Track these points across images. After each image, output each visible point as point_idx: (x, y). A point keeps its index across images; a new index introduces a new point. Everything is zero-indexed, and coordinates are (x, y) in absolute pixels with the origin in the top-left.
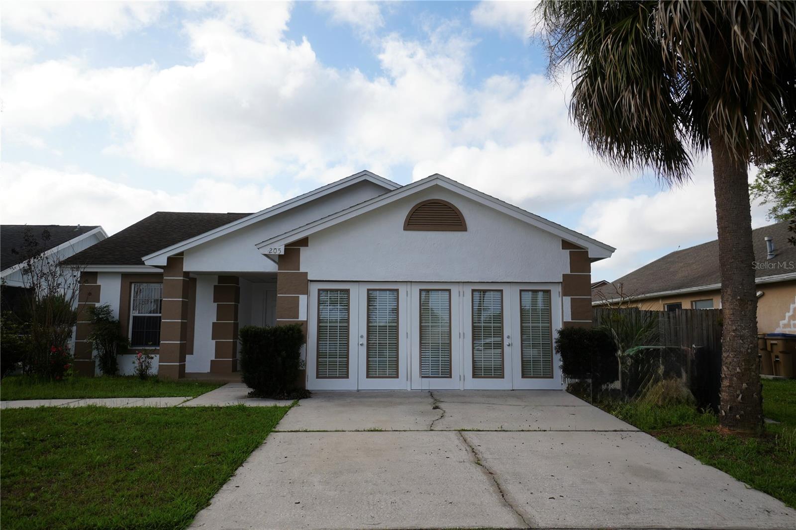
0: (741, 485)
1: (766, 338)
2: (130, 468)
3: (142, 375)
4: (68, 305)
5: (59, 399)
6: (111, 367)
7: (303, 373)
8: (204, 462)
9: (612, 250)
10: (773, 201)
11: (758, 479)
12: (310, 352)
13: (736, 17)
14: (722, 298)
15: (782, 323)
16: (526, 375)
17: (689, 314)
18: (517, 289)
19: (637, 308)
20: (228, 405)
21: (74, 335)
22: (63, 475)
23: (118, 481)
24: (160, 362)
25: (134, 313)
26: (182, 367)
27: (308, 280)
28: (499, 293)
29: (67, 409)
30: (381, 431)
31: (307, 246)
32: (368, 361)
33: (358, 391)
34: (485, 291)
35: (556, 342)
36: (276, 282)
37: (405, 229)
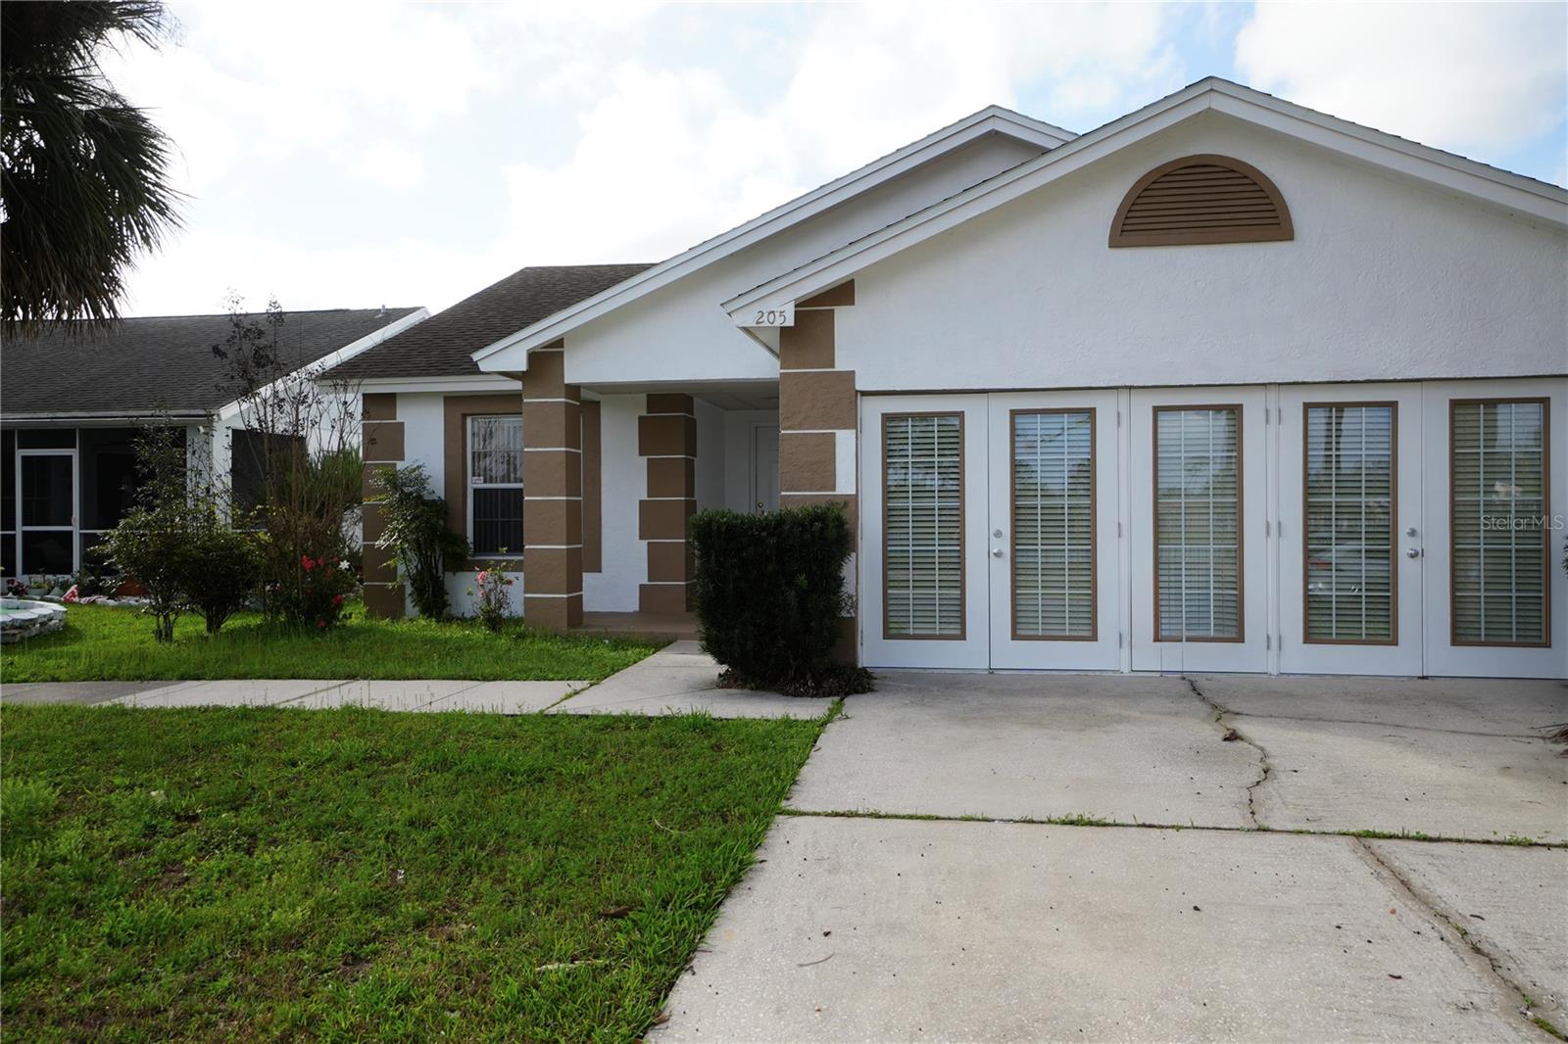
3: (492, 617)
5: (306, 678)
6: (435, 602)
7: (852, 624)
12: (865, 575)
16: (1463, 638)
18: (1440, 398)
20: (667, 712)
24: (525, 592)
25: (475, 483)
26: (576, 604)
27: (857, 391)
28: (1386, 413)
30: (1101, 824)
31: (853, 303)
32: (1015, 597)
33: (991, 671)
34: (1340, 407)
36: (776, 405)
37: (1114, 243)
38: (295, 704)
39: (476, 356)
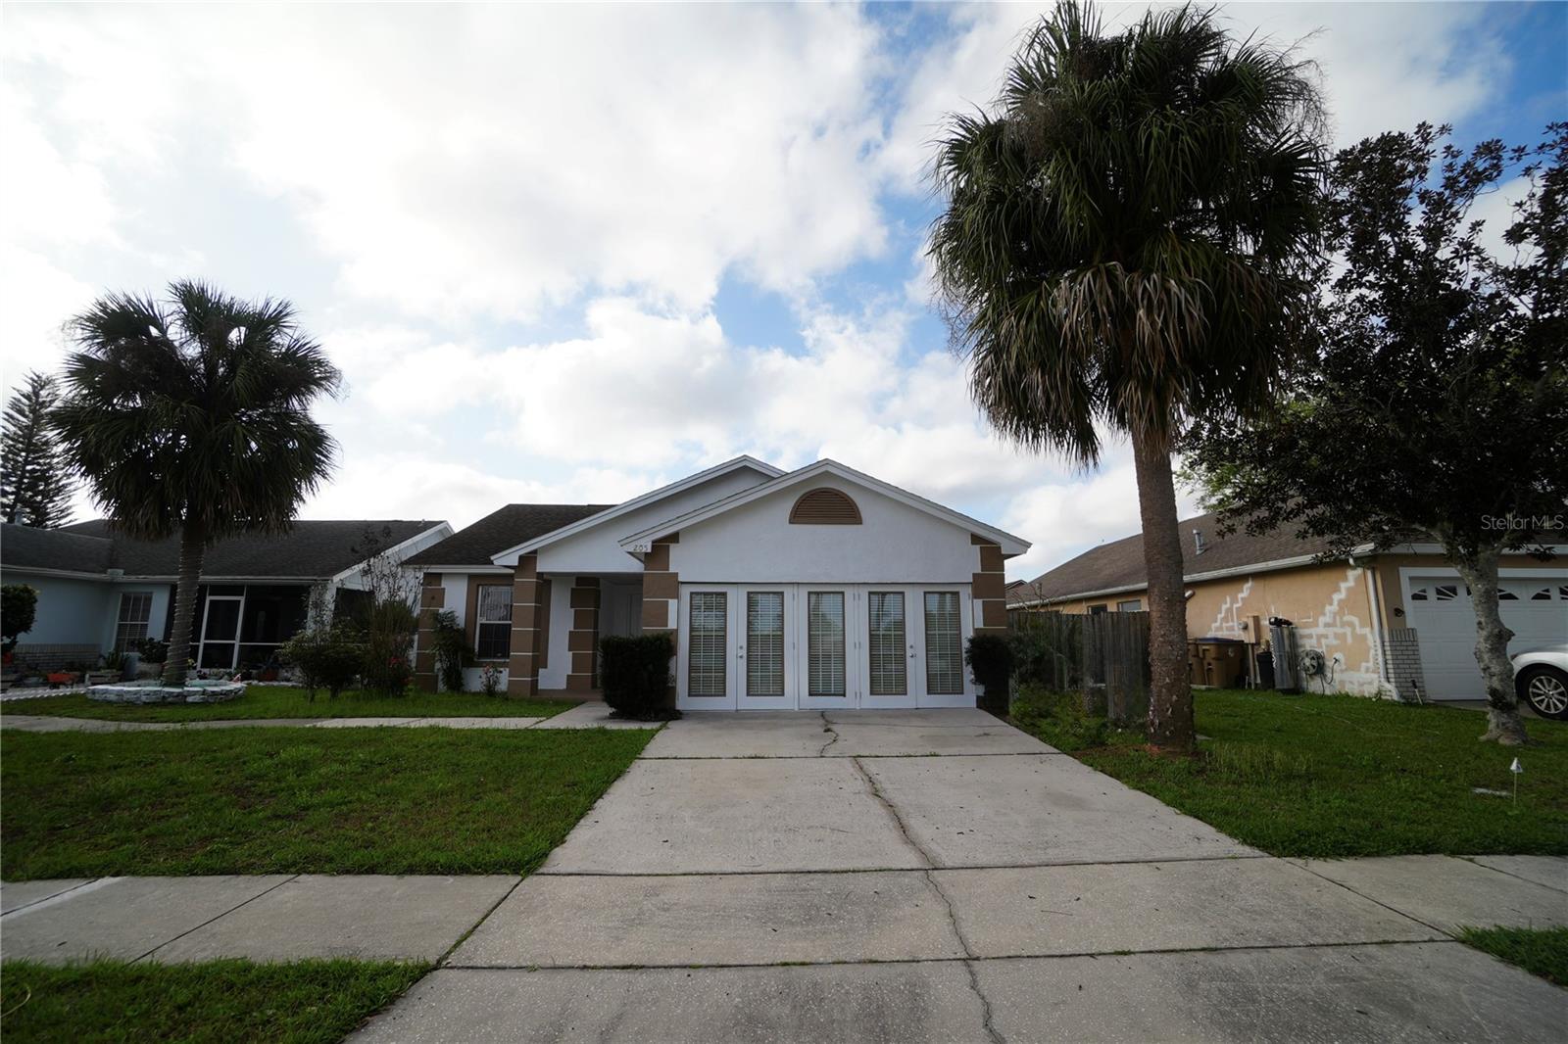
0: (1171, 810)
1: (1198, 642)
2: (475, 798)
3: (490, 692)
4: (410, 611)
6: (455, 682)
7: (674, 689)
8: (558, 793)
9: (1028, 545)
10: (1200, 490)
11: (1188, 803)
12: (680, 666)
13: (1142, 300)
14: (1149, 599)
15: (1214, 625)
16: (932, 691)
17: (1115, 618)
18: (920, 591)
19: (1058, 612)
21: (416, 645)
22: (403, 804)
23: (462, 812)
24: (509, 677)
25: (481, 620)
26: (535, 683)
27: (679, 582)
28: (900, 597)
29: (407, 729)
30: (763, 758)
31: (678, 542)
32: (748, 676)
33: (737, 710)
34: (884, 594)
35: (966, 652)
36: (642, 585)
37: (790, 522)
38: (406, 725)
39: (492, 558)
